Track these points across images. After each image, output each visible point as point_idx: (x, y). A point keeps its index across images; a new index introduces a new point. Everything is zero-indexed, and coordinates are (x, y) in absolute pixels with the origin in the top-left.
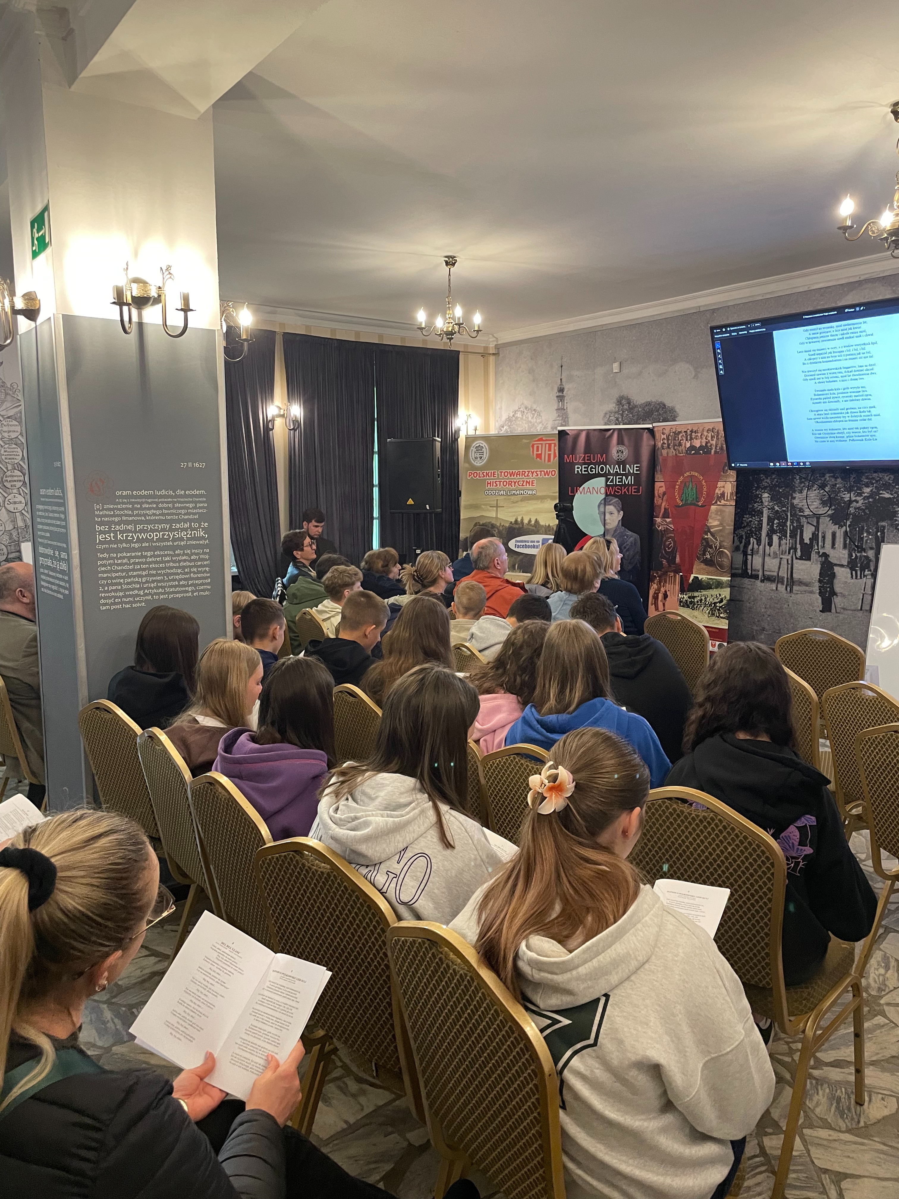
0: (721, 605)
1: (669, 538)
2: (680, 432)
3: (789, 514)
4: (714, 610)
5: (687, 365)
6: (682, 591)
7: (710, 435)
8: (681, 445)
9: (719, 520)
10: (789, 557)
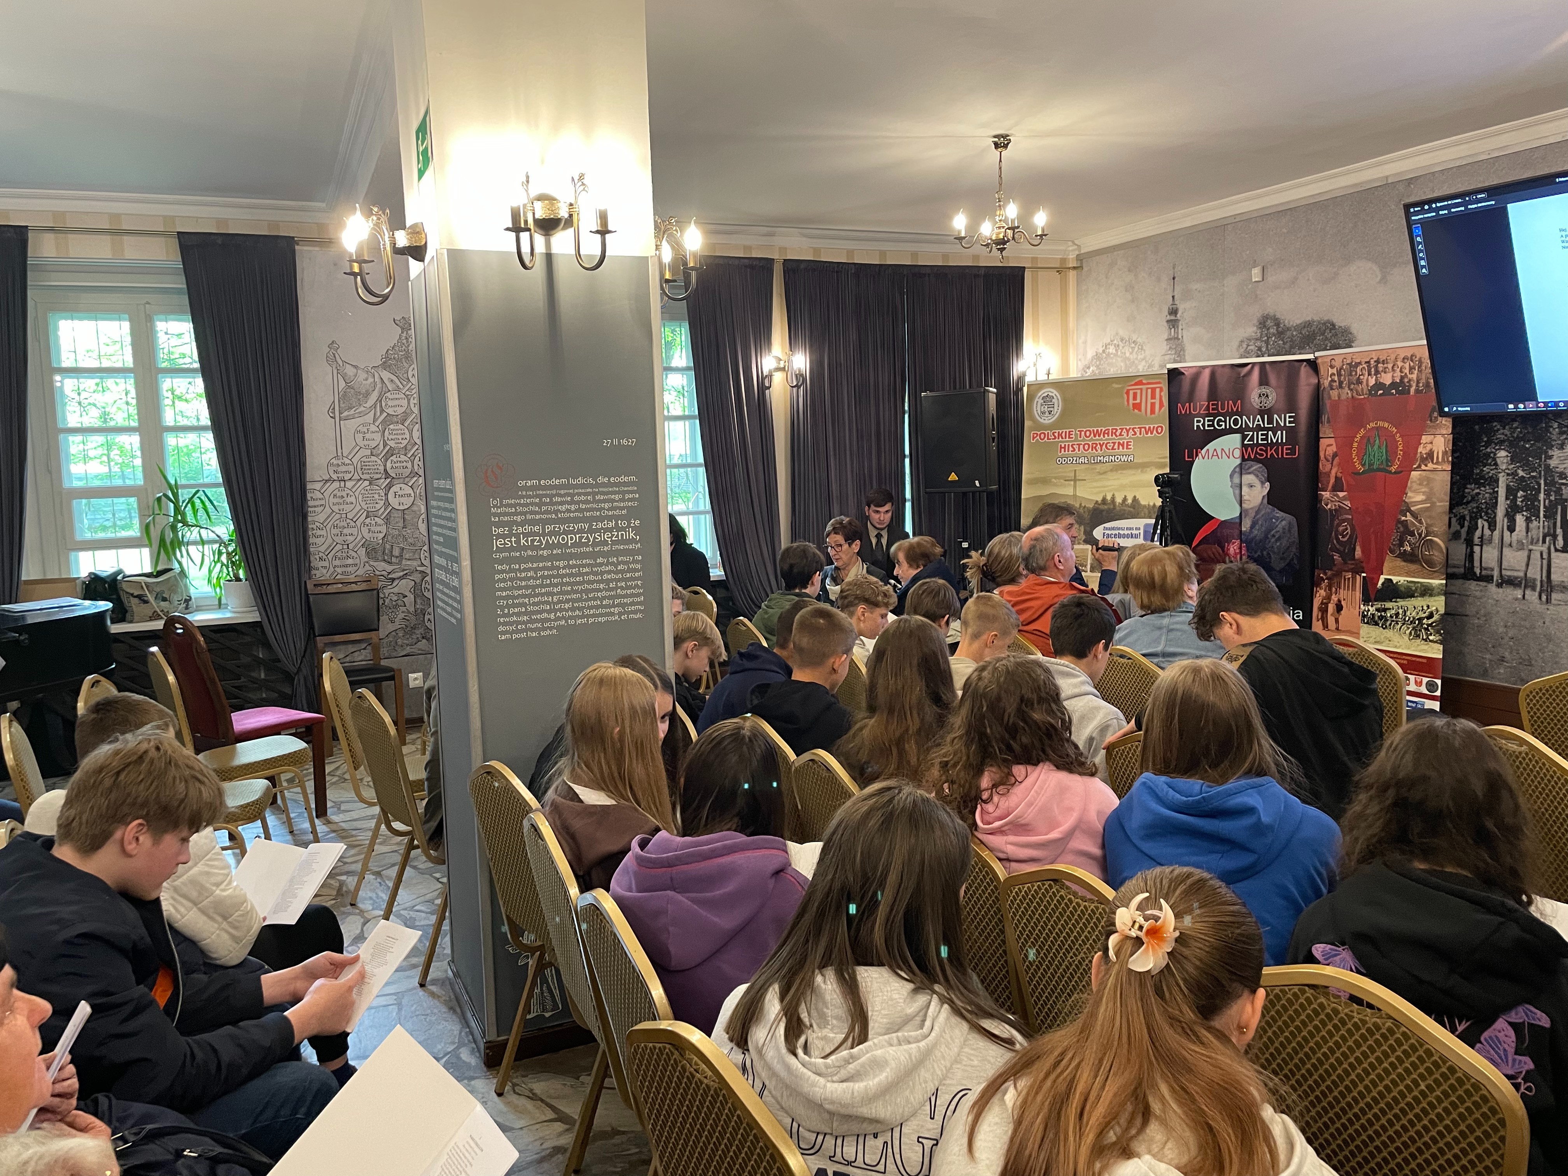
0: (1430, 621)
1: (1344, 521)
2: (1360, 363)
3: (1542, 482)
4: (1418, 629)
5: (1369, 265)
6: (1366, 600)
7: (1407, 366)
8: (1361, 383)
9: (1424, 493)
10: (1544, 549)
